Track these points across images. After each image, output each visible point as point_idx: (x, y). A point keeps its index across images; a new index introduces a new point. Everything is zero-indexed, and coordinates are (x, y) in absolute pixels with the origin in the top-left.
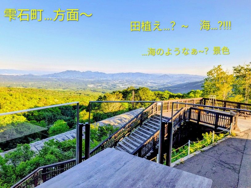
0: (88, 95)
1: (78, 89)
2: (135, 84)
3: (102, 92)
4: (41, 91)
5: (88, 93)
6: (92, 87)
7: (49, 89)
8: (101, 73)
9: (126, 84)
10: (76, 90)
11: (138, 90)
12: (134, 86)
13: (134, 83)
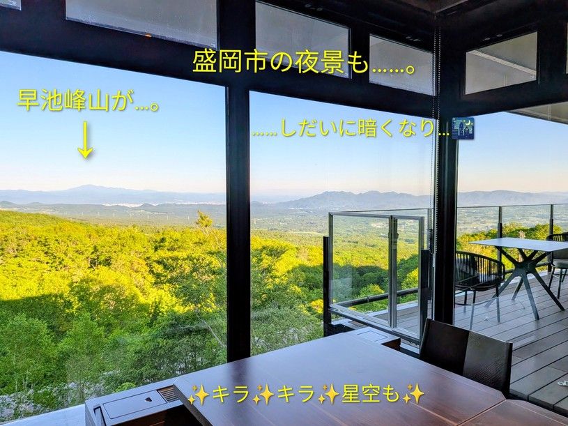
0: (373, 246)
1: (349, 233)
2: (492, 220)
3: (406, 241)
4: (279, 236)
5: (374, 241)
6: (379, 227)
7: (291, 232)
8: (402, 195)
9: (468, 219)
10: (345, 235)
11: (532, 230)
12: (491, 225)
13: (490, 218)
